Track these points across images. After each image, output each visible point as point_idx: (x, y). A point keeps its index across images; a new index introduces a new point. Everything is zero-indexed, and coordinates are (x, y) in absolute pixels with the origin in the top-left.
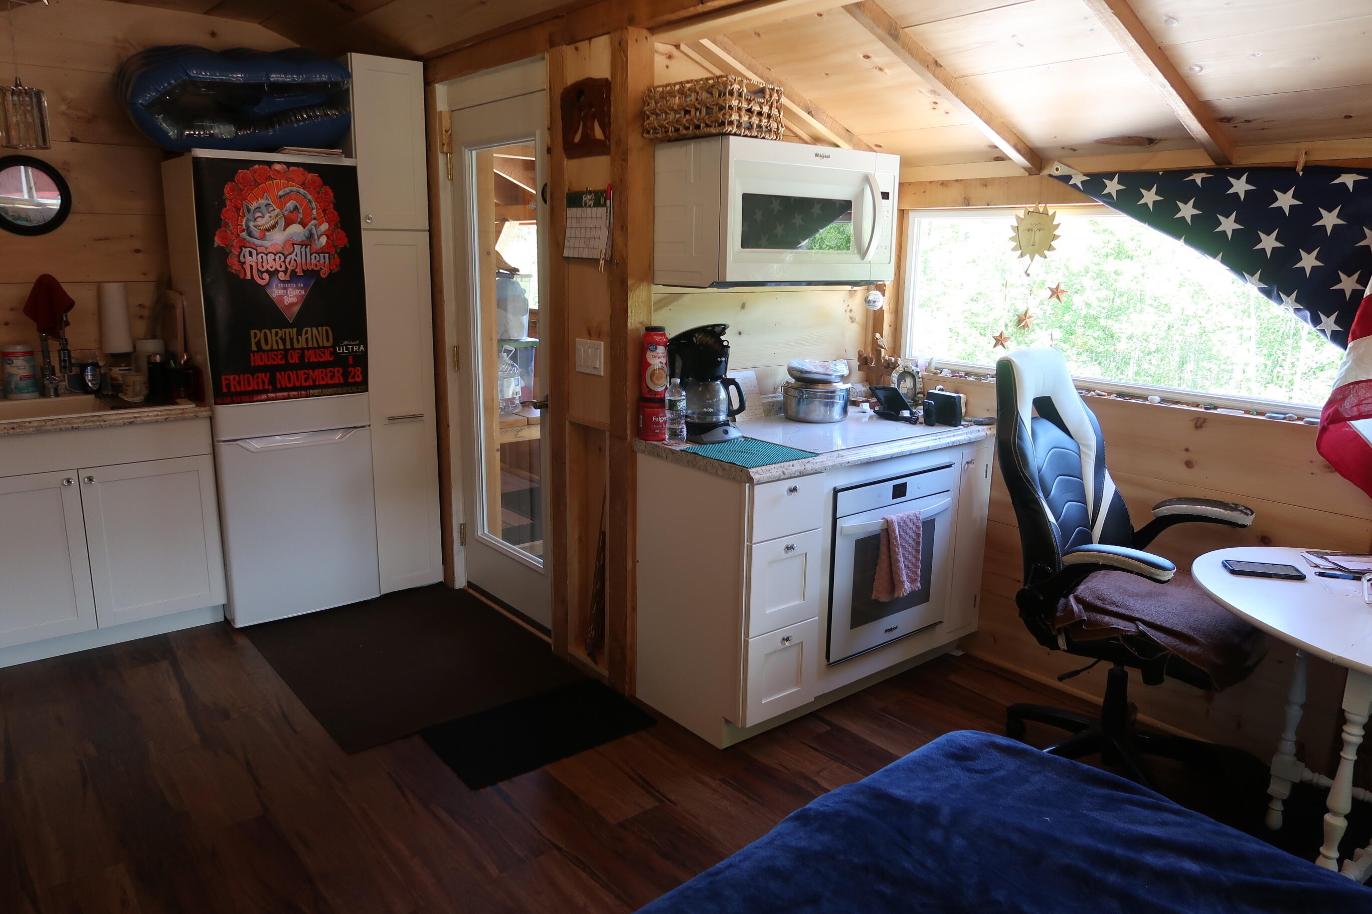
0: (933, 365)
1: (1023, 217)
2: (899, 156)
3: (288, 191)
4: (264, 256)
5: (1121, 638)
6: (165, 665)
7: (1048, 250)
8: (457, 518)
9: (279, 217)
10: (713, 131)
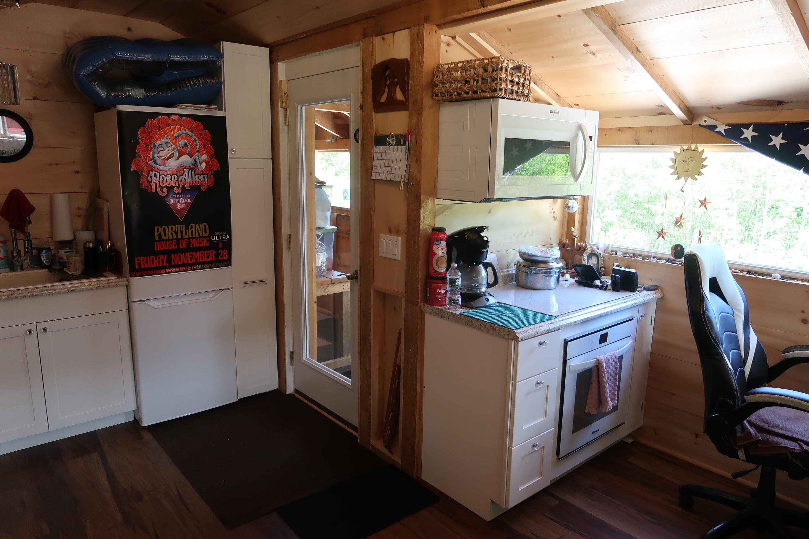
0: (610, 249)
1: (679, 152)
2: (599, 112)
3: (181, 133)
4: (165, 177)
5: (789, 454)
6: (95, 455)
7: (698, 175)
8: (289, 348)
9: (175, 150)
10: (487, 95)
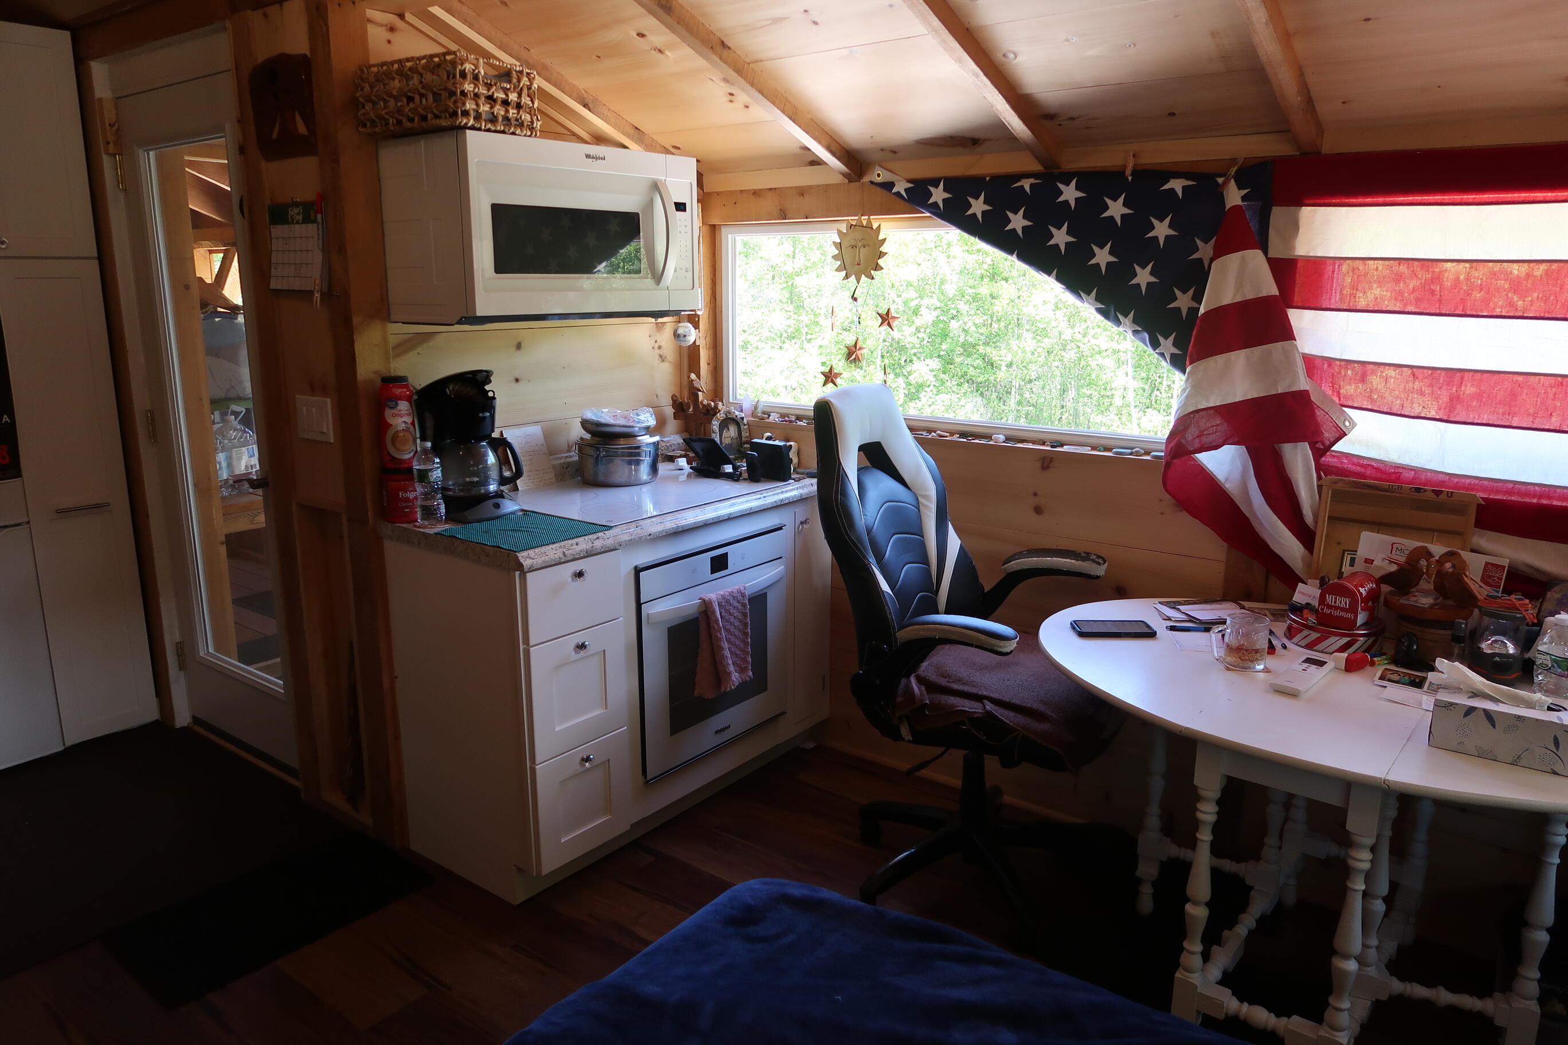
1: (845, 231)
2: (697, 159)
5: (967, 722)
7: (875, 270)
8: (171, 637)
10: (444, 123)
